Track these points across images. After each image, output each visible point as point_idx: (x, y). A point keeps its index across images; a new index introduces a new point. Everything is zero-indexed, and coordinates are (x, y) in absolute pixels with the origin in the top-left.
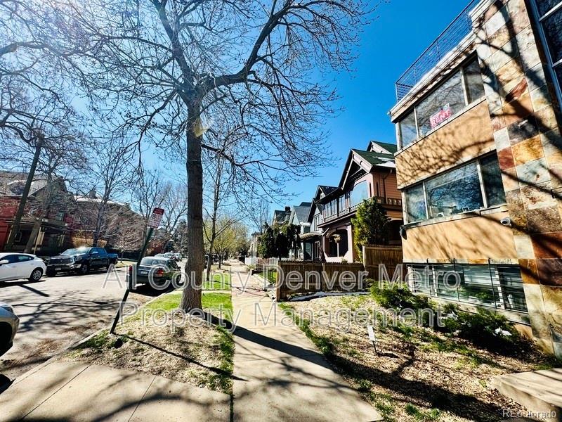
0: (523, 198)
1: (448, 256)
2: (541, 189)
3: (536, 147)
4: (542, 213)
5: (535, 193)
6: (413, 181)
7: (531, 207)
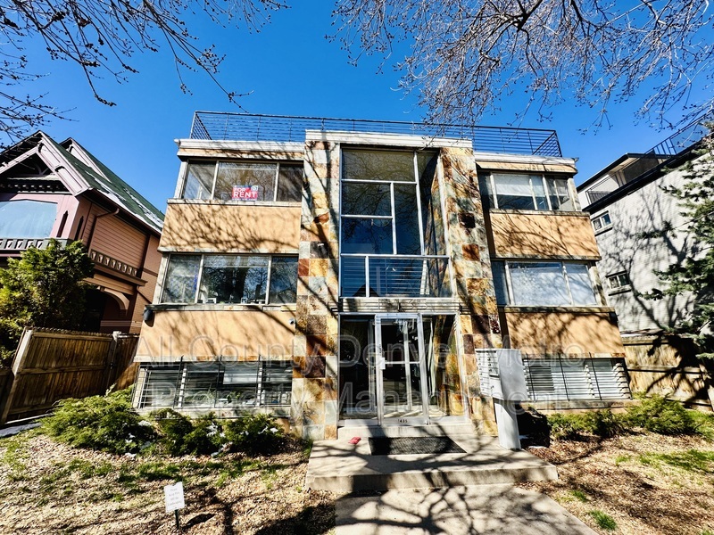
0: (308, 304)
1: (214, 353)
2: (321, 300)
3: (325, 267)
4: (317, 318)
5: (317, 302)
6: (189, 249)
7: (312, 313)
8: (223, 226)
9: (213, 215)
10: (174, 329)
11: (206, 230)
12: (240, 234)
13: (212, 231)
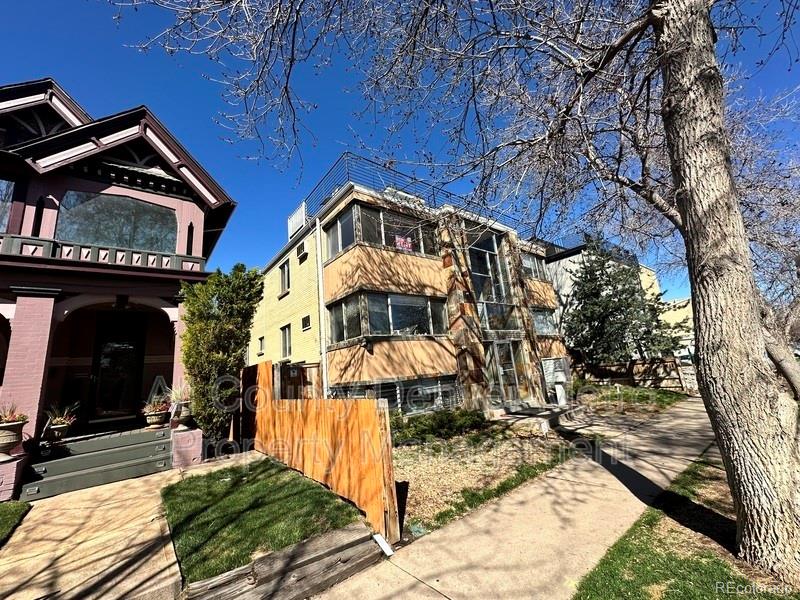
1: (415, 372)
3: (472, 309)
6: (382, 288)
8: (400, 271)
9: (392, 261)
10: (389, 357)
11: (390, 273)
12: (411, 279)
13: (394, 275)
